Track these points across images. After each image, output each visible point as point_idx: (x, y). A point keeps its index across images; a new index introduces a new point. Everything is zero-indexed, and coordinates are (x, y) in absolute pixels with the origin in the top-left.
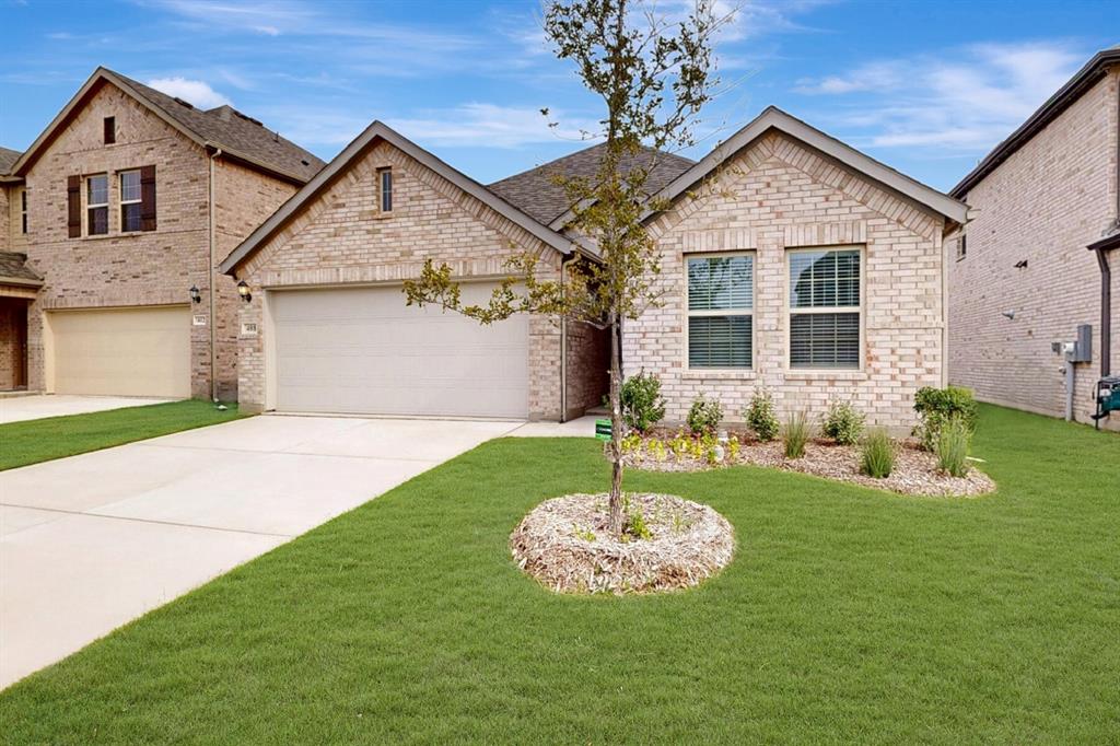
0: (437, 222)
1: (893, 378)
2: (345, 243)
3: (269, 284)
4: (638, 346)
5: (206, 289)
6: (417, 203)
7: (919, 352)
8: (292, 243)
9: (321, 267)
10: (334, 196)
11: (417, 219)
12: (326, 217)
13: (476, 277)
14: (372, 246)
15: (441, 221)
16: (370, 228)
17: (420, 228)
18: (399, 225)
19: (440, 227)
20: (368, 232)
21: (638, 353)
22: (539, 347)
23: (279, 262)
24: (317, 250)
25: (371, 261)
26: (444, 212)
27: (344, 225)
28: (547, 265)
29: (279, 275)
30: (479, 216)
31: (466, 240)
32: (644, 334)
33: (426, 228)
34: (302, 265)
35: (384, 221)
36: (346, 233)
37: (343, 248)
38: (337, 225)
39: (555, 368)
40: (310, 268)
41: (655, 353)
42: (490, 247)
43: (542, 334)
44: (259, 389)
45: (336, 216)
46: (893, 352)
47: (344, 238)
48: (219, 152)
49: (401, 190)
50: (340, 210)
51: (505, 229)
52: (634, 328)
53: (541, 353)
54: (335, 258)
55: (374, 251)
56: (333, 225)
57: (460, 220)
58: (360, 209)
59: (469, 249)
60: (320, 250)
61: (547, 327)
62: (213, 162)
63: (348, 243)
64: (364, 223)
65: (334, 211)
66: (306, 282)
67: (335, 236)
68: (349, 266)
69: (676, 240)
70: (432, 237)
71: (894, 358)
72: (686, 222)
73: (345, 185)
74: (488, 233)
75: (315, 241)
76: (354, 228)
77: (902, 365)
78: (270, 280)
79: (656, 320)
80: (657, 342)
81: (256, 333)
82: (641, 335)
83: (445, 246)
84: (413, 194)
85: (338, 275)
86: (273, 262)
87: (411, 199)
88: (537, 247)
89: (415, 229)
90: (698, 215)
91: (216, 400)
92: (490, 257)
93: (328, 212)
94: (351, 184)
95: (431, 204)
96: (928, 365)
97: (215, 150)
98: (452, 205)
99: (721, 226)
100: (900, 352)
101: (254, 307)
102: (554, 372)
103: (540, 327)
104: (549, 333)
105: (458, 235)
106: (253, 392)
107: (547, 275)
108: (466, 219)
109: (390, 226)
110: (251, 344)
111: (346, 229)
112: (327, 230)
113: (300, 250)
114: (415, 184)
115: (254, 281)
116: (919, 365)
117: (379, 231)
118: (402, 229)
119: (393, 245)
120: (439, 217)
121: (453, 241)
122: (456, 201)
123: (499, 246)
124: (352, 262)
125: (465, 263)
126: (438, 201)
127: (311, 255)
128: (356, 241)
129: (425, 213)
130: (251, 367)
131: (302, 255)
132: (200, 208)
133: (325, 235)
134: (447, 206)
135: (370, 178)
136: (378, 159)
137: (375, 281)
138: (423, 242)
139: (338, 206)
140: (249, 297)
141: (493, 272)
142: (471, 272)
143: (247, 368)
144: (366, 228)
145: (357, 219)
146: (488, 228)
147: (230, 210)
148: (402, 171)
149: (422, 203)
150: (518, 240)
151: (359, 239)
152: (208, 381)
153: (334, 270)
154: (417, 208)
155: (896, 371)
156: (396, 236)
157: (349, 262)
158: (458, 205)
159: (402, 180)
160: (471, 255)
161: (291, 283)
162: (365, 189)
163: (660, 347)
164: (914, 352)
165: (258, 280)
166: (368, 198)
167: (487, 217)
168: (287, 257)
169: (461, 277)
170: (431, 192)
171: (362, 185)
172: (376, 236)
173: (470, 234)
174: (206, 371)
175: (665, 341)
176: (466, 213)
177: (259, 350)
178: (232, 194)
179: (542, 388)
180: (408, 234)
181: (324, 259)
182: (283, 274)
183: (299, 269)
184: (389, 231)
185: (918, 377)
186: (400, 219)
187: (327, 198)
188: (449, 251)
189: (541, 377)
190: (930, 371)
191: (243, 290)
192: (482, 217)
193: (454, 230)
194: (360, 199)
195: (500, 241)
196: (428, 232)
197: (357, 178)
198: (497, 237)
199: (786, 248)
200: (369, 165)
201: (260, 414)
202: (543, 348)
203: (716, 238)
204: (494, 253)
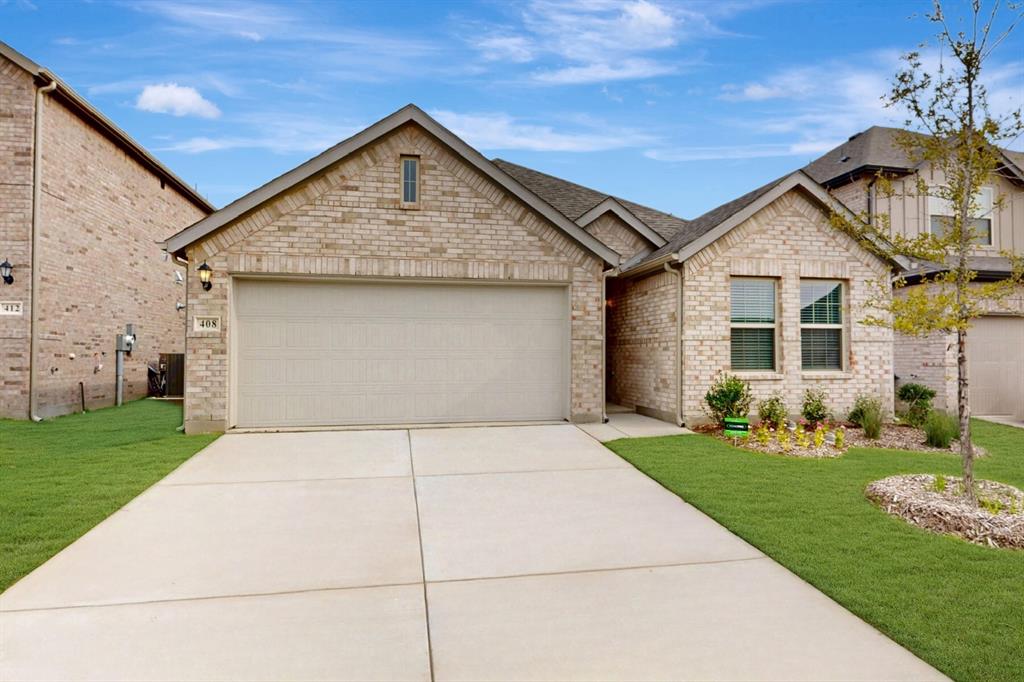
0: (475, 221)
1: (867, 377)
2: (356, 231)
3: (242, 270)
4: (696, 353)
5: (26, 266)
6: (451, 199)
7: (881, 358)
8: (280, 224)
9: (324, 255)
10: (343, 177)
11: (450, 215)
12: (332, 198)
13: (516, 280)
14: (394, 238)
15: (478, 221)
16: (393, 218)
17: (455, 225)
18: (428, 219)
19: (477, 227)
20: (389, 222)
21: (697, 358)
22: (582, 352)
23: (260, 244)
24: (317, 235)
25: (393, 254)
26: (483, 211)
27: (355, 210)
28: (589, 275)
29: (258, 260)
30: (520, 220)
31: (507, 243)
32: (702, 341)
33: (462, 226)
34: (296, 250)
35: (409, 213)
36: (359, 221)
37: (354, 236)
38: (346, 209)
39: (597, 372)
40: (306, 255)
41: (710, 358)
42: (532, 253)
43: (585, 339)
44: (221, 401)
45: (344, 198)
46: (866, 358)
47: (357, 226)
48: (54, 85)
49: (432, 183)
50: (349, 192)
51: (550, 236)
52: (693, 336)
53: (584, 357)
54: (342, 247)
55: (397, 244)
56: (341, 209)
57: (500, 222)
58: (379, 195)
59: (510, 252)
60: (322, 236)
61: (590, 333)
62: (41, 96)
63: (361, 232)
64: (384, 211)
65: (343, 192)
66: (301, 270)
67: (343, 221)
68: (362, 257)
69: (725, 264)
70: (469, 236)
71: (867, 363)
72: (732, 250)
73: (359, 166)
74: (531, 238)
75: (314, 224)
76: (370, 216)
77: (871, 367)
78: (242, 266)
79: (711, 330)
80: (711, 349)
81: (217, 330)
82: (699, 343)
83: (484, 247)
84: (447, 189)
85: (347, 266)
86: (249, 244)
87: (444, 193)
88: (580, 257)
89: (450, 225)
90: (740, 245)
91: (37, 418)
92: (532, 262)
93: (334, 193)
94: (367, 166)
95: (466, 202)
96: (886, 367)
97: (49, 81)
98: (491, 206)
99: (757, 256)
100: (870, 358)
101: (216, 297)
102: (596, 376)
103: (583, 333)
104: (592, 338)
105: (499, 237)
106: (212, 405)
107: (590, 285)
108: (508, 223)
109: (416, 218)
110: (207, 345)
111: (360, 216)
112: (333, 214)
113: (291, 234)
114: (448, 179)
115: (218, 265)
116: (881, 367)
117: (403, 223)
118: (432, 224)
119: (420, 240)
120: (477, 216)
121: (492, 242)
122: (497, 202)
123: (542, 253)
124: (368, 253)
125: (506, 266)
126: (476, 200)
127: (309, 240)
128: (375, 231)
129: (460, 210)
130: (209, 373)
131: (296, 240)
132: (17, 154)
133: (330, 220)
134: (486, 206)
135: (391, 164)
136: (405, 144)
137: (398, 277)
138: (458, 241)
139: (347, 188)
140: (208, 286)
141: (536, 277)
142: (512, 275)
143: (202, 374)
144: (388, 217)
145: (374, 205)
146: (531, 234)
147: (54, 163)
148: (432, 162)
149: (458, 199)
150: (561, 248)
151: (376, 229)
152: (23, 392)
153: (343, 260)
154: (451, 204)
155: (868, 372)
156: (426, 231)
157: (364, 253)
158: (499, 206)
159: (433, 172)
160: (512, 258)
161: (277, 270)
162: (385, 175)
163: (714, 353)
164: (877, 358)
165: (225, 264)
166: (389, 185)
167: (530, 221)
168: (271, 239)
169: (501, 280)
170: (465, 190)
171: (380, 169)
172: (399, 228)
173: (511, 238)
174: (20, 379)
175: (718, 348)
176: (507, 216)
177: (223, 352)
178: (58, 144)
179: (585, 391)
180: (439, 230)
181: (327, 246)
182: (264, 258)
183: (288, 255)
184: (415, 224)
185: (880, 376)
186: (430, 213)
187: (333, 177)
188: (489, 252)
189: (584, 380)
190: (887, 372)
191: (205, 275)
192: (524, 222)
193: (494, 232)
194: (379, 185)
195: (542, 248)
196: (464, 231)
197: (375, 162)
198: (540, 244)
199: (802, 278)
200: (392, 149)
201: (224, 433)
202: (586, 352)
203: (754, 265)
204: (537, 258)
